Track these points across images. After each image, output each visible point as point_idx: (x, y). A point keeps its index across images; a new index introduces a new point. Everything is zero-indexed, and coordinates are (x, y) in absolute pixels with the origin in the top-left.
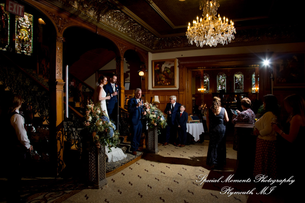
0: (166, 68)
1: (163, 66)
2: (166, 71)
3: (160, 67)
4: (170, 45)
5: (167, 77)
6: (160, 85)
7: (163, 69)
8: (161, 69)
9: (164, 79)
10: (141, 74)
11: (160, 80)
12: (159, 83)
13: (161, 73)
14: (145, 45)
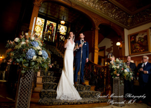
0: (140, 38)
1: (137, 37)
2: (140, 40)
3: (135, 38)
4: (141, 19)
5: (141, 45)
6: (136, 52)
7: (137, 39)
8: (135, 40)
9: (138, 47)
10: (118, 44)
11: (135, 48)
12: (134, 51)
13: (136, 43)
14: (120, 22)
